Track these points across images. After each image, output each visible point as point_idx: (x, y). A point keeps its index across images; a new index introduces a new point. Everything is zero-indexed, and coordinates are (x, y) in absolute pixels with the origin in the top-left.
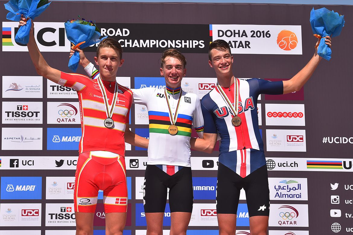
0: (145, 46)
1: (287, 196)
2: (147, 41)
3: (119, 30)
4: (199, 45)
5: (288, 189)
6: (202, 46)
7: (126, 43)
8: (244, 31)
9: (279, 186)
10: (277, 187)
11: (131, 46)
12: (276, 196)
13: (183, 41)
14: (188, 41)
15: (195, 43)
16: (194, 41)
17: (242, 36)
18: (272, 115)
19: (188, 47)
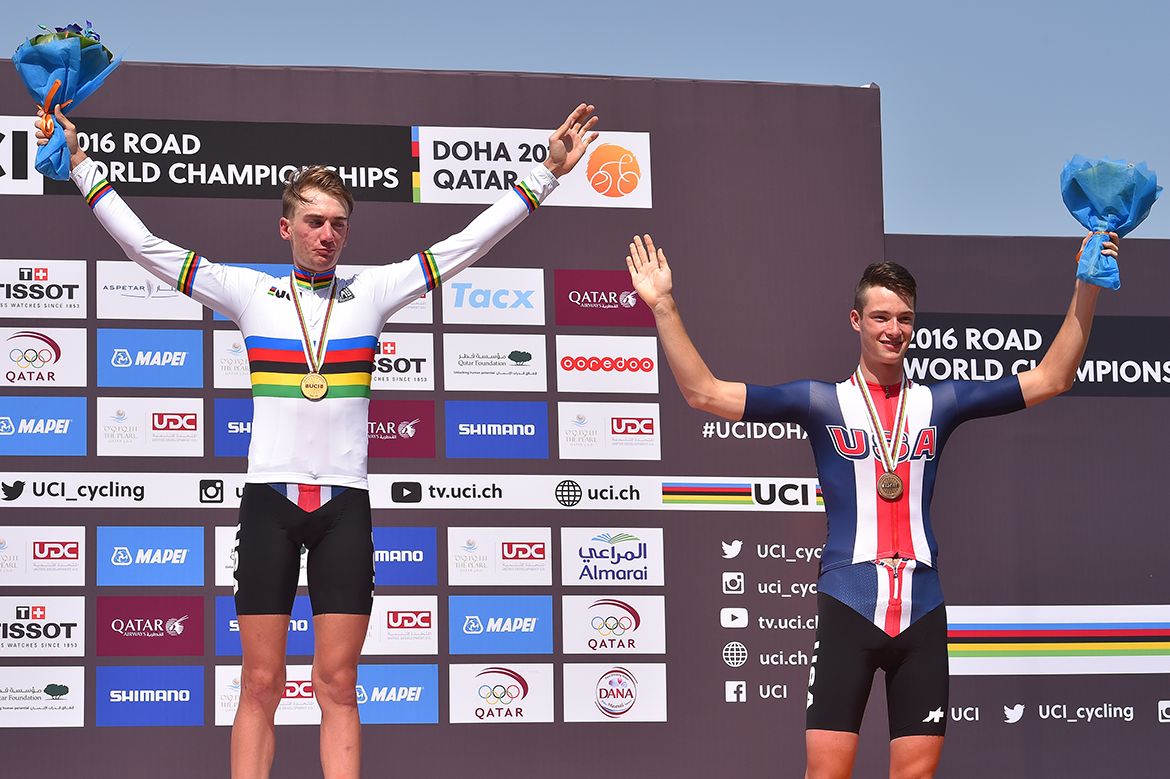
0: (240, 181)
1: (610, 574)
2: (248, 169)
3: (172, 138)
4: (384, 179)
5: (613, 557)
6: (391, 182)
7: (192, 173)
8: (502, 146)
9: (590, 550)
10: (586, 553)
11: (203, 181)
12: (582, 574)
13: (342, 169)
14: (354, 170)
15: (374, 175)
16: (371, 170)
17: (496, 159)
18: (573, 364)
19: (354, 184)
